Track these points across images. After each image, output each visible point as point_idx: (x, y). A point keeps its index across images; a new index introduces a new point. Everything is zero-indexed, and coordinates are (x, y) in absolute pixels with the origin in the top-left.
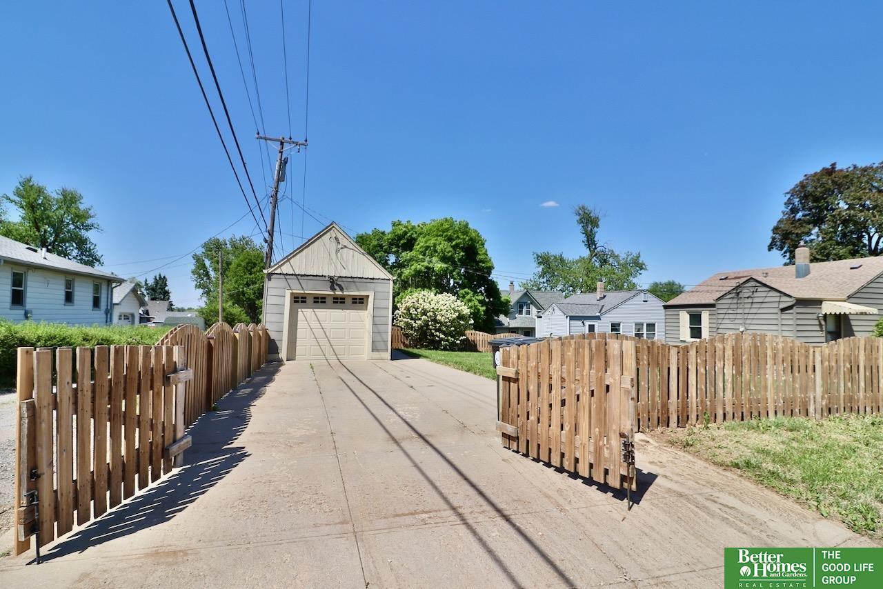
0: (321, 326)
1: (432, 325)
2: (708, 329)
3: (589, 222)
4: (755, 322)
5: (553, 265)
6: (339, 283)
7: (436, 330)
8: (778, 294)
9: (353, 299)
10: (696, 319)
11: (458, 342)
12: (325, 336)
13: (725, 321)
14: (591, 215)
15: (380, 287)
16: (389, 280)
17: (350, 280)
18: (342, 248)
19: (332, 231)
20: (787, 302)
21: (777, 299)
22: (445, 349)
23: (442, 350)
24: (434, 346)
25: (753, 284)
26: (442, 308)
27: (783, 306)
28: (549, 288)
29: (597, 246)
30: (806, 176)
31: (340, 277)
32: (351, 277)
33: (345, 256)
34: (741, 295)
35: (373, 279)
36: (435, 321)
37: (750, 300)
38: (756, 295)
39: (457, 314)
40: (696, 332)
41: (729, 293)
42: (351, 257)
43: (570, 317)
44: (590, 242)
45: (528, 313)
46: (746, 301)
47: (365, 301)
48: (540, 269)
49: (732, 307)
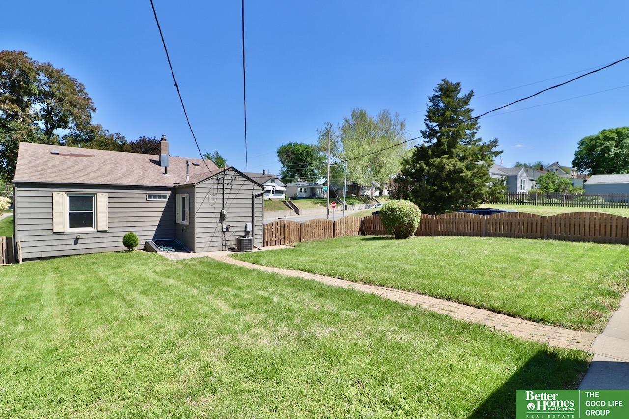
8: (253, 184)
20: (258, 190)
21: (252, 188)
25: (232, 172)
27: (256, 193)
34: (220, 182)
37: (229, 187)
38: (234, 182)
46: (226, 187)
49: (212, 191)
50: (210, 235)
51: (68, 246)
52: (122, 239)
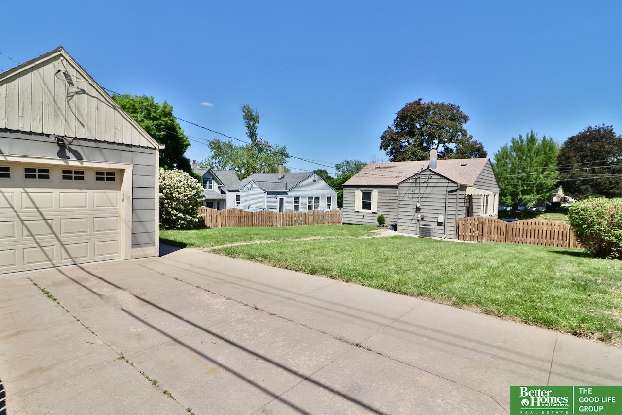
0: (42, 215)
1: (167, 203)
2: (376, 203)
3: (251, 119)
4: (428, 200)
5: (224, 149)
6: (73, 148)
7: (173, 208)
8: (447, 181)
9: (97, 173)
10: (367, 196)
11: (197, 220)
12: (50, 232)
13: (404, 199)
14: (253, 113)
15: (141, 159)
16: (155, 149)
17: (92, 144)
18: (77, 93)
19: (59, 61)
20: (452, 187)
21: (446, 185)
22: (182, 228)
23: (178, 229)
24: (169, 225)
25: (428, 173)
26: (180, 185)
27: (450, 189)
28: (220, 168)
29: (257, 137)
30: (406, 104)
31: (76, 138)
32: (95, 141)
33: (83, 106)
34: (418, 181)
35: (131, 146)
36: (172, 199)
37: (425, 184)
38: (430, 181)
39: (195, 191)
40: (367, 206)
41: (409, 179)
42: (94, 109)
43: (268, 192)
44: (252, 135)
45: (211, 187)
46: (422, 185)
47: (116, 177)
48: (213, 153)
49: (411, 188)
50: (409, 221)
51: (359, 219)
52: (376, 218)
